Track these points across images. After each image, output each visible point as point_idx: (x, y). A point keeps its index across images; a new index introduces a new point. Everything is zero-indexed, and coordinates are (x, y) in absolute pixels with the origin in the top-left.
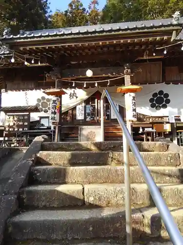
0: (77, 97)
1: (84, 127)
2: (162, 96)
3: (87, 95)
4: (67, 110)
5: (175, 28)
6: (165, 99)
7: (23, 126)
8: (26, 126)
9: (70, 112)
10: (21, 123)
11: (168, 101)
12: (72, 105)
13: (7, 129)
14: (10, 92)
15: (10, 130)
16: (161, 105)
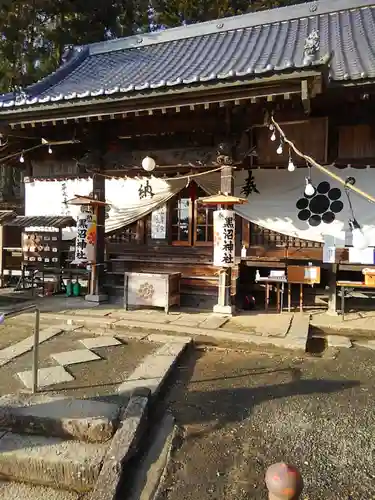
0: (152, 195)
1: (134, 274)
2: (326, 195)
3: (172, 190)
4: (132, 221)
5: (305, 74)
6: (331, 202)
7: (50, 254)
8: (54, 254)
9: (141, 224)
10: (47, 249)
11: (338, 207)
12: (144, 210)
13: (26, 258)
14: (37, 182)
15: (31, 259)
16: (321, 215)
